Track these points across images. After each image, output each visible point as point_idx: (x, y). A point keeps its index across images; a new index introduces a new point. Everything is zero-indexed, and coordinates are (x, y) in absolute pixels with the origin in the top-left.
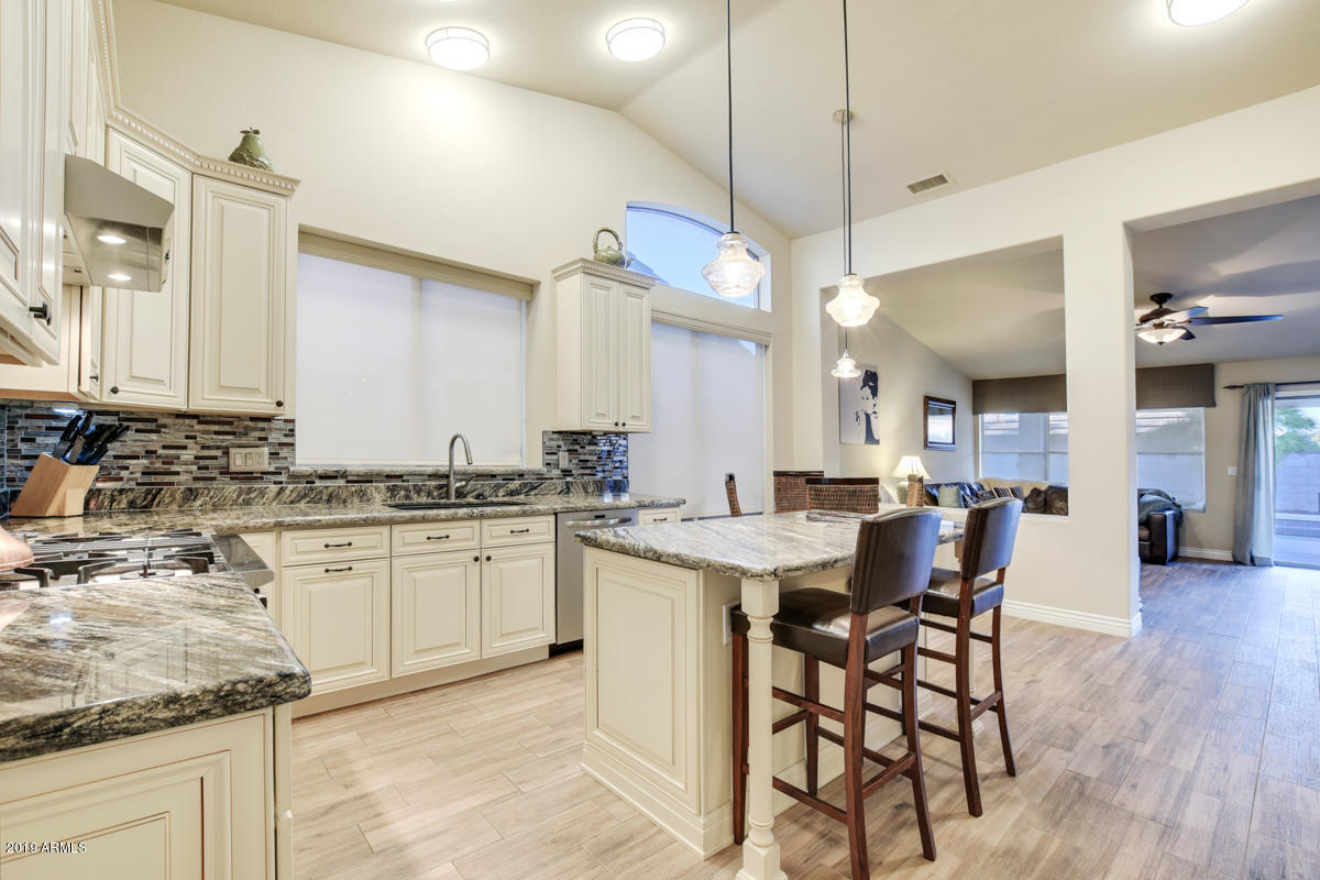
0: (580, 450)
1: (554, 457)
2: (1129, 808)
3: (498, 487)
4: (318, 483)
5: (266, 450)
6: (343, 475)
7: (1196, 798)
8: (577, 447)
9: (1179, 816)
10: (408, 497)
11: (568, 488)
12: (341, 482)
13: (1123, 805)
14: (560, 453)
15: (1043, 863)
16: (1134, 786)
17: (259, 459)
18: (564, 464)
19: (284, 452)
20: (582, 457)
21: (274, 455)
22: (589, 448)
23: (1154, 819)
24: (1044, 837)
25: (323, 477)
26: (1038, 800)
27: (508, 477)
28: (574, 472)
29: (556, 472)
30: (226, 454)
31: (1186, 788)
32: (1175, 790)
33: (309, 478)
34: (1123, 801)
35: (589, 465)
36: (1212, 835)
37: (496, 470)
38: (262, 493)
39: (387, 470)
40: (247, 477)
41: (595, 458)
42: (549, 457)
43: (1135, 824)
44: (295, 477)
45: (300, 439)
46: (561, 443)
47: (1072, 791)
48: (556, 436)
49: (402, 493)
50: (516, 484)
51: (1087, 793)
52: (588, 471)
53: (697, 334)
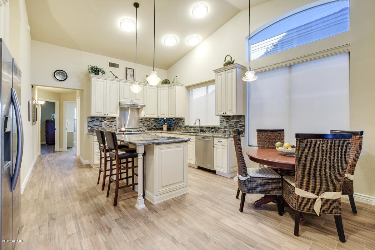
0: (229, 121)
1: (222, 123)
2: (87, 216)
3: (210, 130)
5: (182, 122)
7: (74, 230)
8: (228, 120)
9: (75, 221)
10: (196, 131)
11: (225, 131)
13: (88, 216)
14: (224, 122)
15: (89, 199)
16: (91, 222)
17: (181, 124)
18: (225, 125)
20: (230, 123)
22: (232, 120)
23: (80, 217)
24: (94, 201)
26: (103, 205)
27: (212, 128)
28: (227, 127)
29: (223, 127)
31: (79, 232)
32: (81, 229)
34: (89, 216)
35: (232, 125)
36: (66, 222)
37: (209, 126)
41: (234, 123)
42: (221, 123)
43: (82, 214)
46: (224, 119)
47: (101, 211)
48: (222, 118)
49: (195, 130)
50: (213, 130)
51: (97, 213)
52: (232, 127)
53: (290, 67)
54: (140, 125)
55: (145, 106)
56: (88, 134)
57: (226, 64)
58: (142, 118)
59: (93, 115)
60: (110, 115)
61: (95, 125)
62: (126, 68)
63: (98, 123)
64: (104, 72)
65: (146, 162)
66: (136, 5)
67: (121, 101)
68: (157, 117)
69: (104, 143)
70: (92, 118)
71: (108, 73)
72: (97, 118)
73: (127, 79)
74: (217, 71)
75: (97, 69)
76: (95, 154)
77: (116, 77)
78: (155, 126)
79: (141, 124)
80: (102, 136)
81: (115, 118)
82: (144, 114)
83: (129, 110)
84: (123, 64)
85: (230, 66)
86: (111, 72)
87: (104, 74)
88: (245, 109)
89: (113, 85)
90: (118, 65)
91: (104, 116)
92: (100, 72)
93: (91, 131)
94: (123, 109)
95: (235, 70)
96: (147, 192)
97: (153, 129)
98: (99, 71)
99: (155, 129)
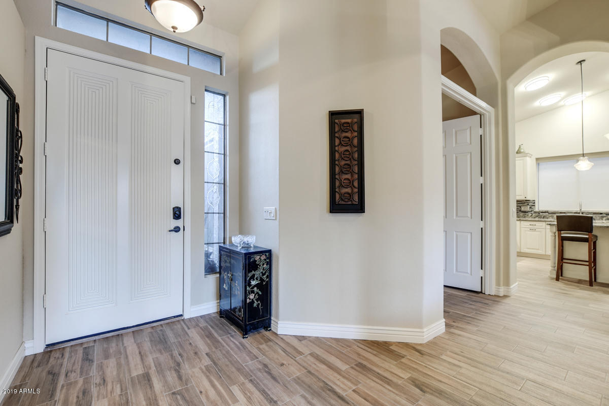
4: (541, 214)
5: (529, 207)
6: (547, 212)
12: (547, 214)
17: (527, 208)
19: (532, 207)
21: (530, 208)
25: (542, 212)
30: (520, 207)
33: (539, 213)
38: (528, 215)
39: (560, 211)
40: (525, 212)
44: (535, 212)
45: (536, 204)
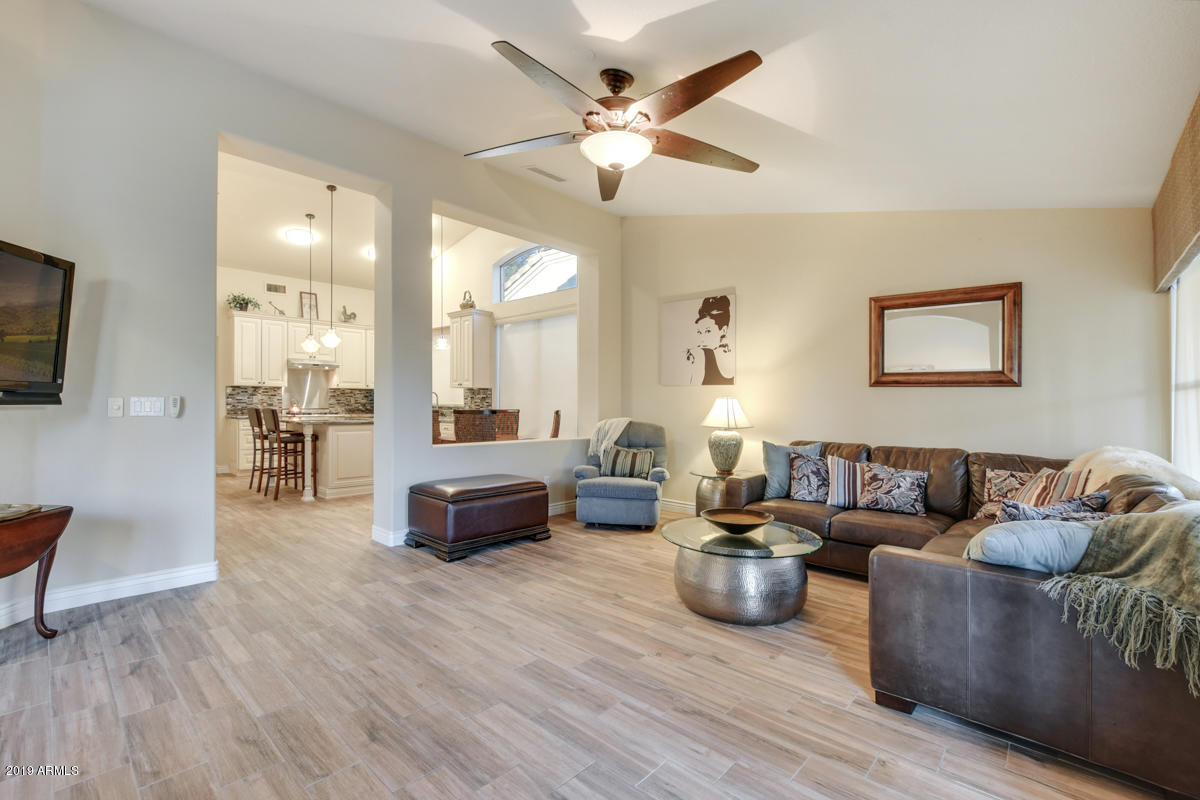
0: (475, 398)
1: (467, 400)
8: (474, 396)
18: (470, 404)
20: (476, 401)
22: (477, 396)
35: (477, 404)
41: (479, 400)
46: (469, 394)
48: (468, 391)
53: (539, 321)
54: (331, 402)
55: (338, 367)
56: (227, 418)
57: (464, 306)
58: (335, 390)
59: (236, 384)
60: (269, 383)
61: (239, 402)
62: (301, 293)
63: (245, 398)
64: (256, 305)
65: (318, 455)
66: (310, 216)
67: (290, 357)
68: (364, 387)
69: (260, 426)
70: (235, 388)
71: (265, 306)
72: (244, 389)
73: (302, 316)
74: (452, 315)
75: (243, 300)
76: (241, 432)
77: (282, 313)
78: (364, 405)
79: (333, 401)
80: (256, 417)
81: (279, 388)
82: (336, 382)
83: (308, 373)
84: (295, 286)
85: (469, 310)
86: (270, 303)
87: (256, 309)
88: (493, 377)
89: (275, 328)
90: (284, 287)
91: (256, 384)
92: (249, 305)
93: (234, 412)
94: (296, 373)
95: (470, 318)
96: (320, 488)
97: (358, 410)
98: (247, 304)
99: (363, 411)
